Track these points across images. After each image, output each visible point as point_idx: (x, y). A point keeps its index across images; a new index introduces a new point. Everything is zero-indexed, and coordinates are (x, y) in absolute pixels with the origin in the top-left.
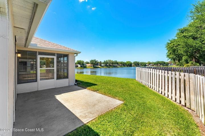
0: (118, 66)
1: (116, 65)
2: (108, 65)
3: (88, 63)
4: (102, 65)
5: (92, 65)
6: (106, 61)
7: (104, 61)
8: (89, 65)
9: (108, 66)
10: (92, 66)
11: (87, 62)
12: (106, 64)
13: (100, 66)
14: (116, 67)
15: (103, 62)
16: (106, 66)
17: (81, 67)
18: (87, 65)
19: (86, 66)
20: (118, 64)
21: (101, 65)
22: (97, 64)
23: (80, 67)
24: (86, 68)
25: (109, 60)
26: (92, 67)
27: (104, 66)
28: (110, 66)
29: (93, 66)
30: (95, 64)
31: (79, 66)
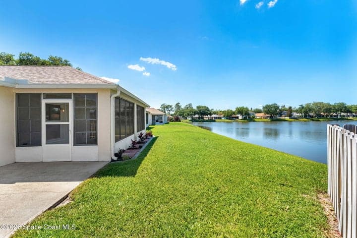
0: (351, 118)
1: (342, 114)
2: (311, 114)
3: (259, 111)
4: (295, 114)
5: (267, 115)
6: (308, 105)
7: (302, 105)
8: (262, 114)
9: (312, 117)
10: (267, 117)
11: (257, 109)
12: (306, 112)
13: (287, 118)
14: (343, 119)
15: (298, 107)
16: (305, 117)
17: (245, 119)
18: (257, 115)
19: (254, 117)
20: (351, 112)
21: (290, 116)
22: (280, 114)
23: (242, 119)
24: (254, 121)
25: (315, 104)
26: (268, 119)
27: (301, 117)
28: (320, 116)
29: (271, 117)
30: (274, 114)
31: (240, 117)
